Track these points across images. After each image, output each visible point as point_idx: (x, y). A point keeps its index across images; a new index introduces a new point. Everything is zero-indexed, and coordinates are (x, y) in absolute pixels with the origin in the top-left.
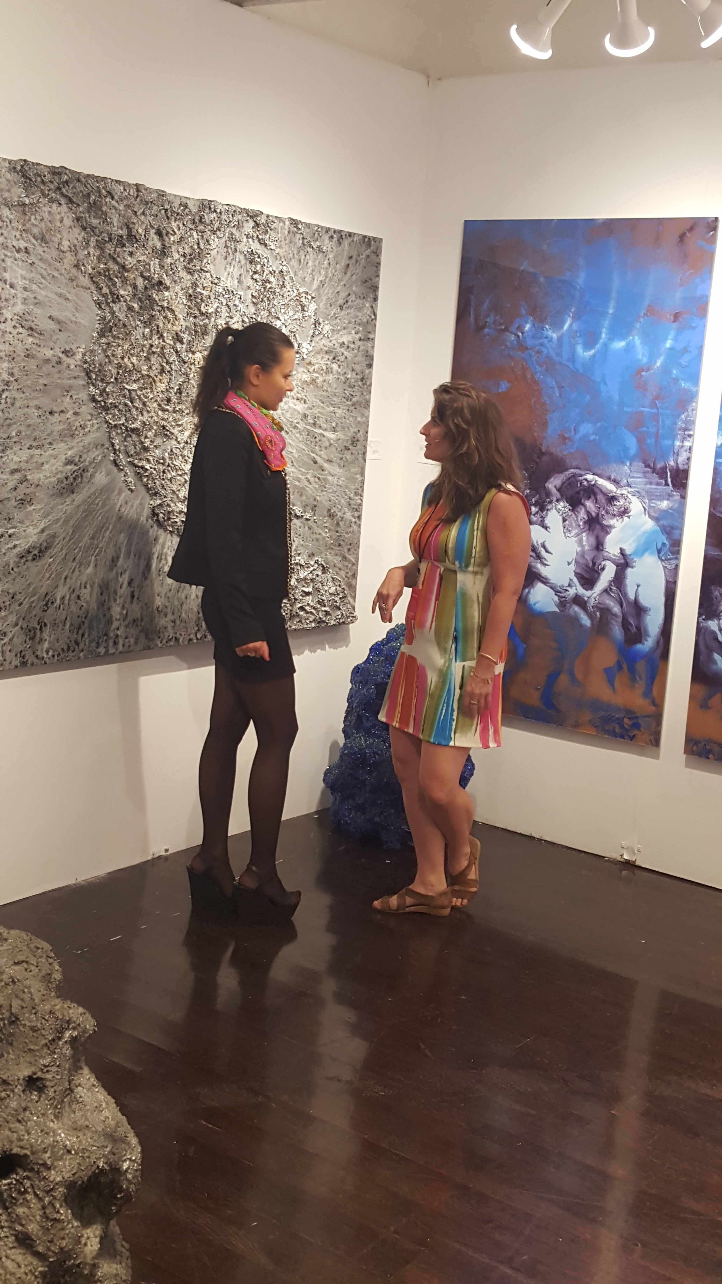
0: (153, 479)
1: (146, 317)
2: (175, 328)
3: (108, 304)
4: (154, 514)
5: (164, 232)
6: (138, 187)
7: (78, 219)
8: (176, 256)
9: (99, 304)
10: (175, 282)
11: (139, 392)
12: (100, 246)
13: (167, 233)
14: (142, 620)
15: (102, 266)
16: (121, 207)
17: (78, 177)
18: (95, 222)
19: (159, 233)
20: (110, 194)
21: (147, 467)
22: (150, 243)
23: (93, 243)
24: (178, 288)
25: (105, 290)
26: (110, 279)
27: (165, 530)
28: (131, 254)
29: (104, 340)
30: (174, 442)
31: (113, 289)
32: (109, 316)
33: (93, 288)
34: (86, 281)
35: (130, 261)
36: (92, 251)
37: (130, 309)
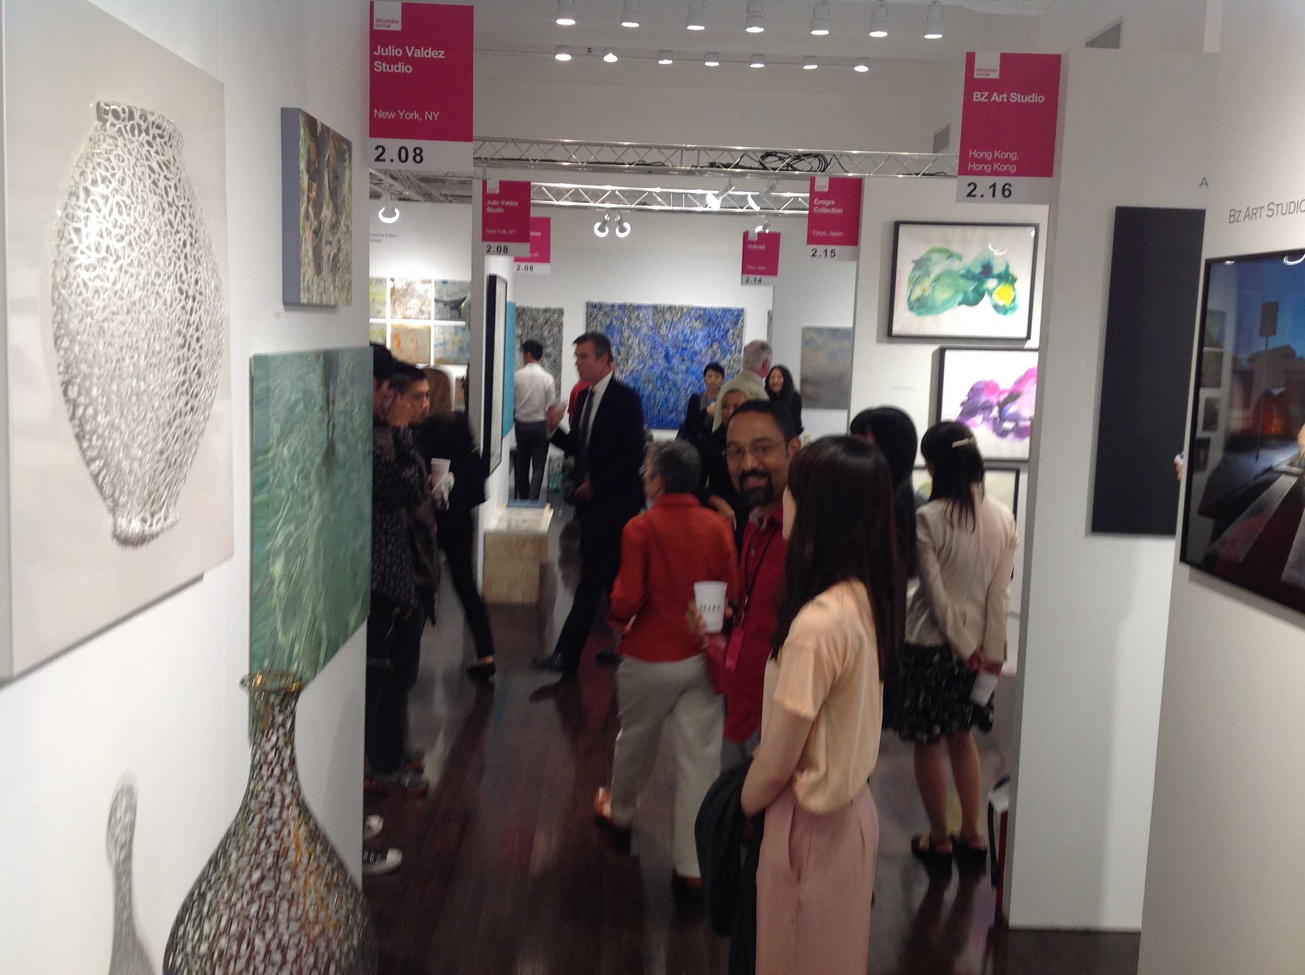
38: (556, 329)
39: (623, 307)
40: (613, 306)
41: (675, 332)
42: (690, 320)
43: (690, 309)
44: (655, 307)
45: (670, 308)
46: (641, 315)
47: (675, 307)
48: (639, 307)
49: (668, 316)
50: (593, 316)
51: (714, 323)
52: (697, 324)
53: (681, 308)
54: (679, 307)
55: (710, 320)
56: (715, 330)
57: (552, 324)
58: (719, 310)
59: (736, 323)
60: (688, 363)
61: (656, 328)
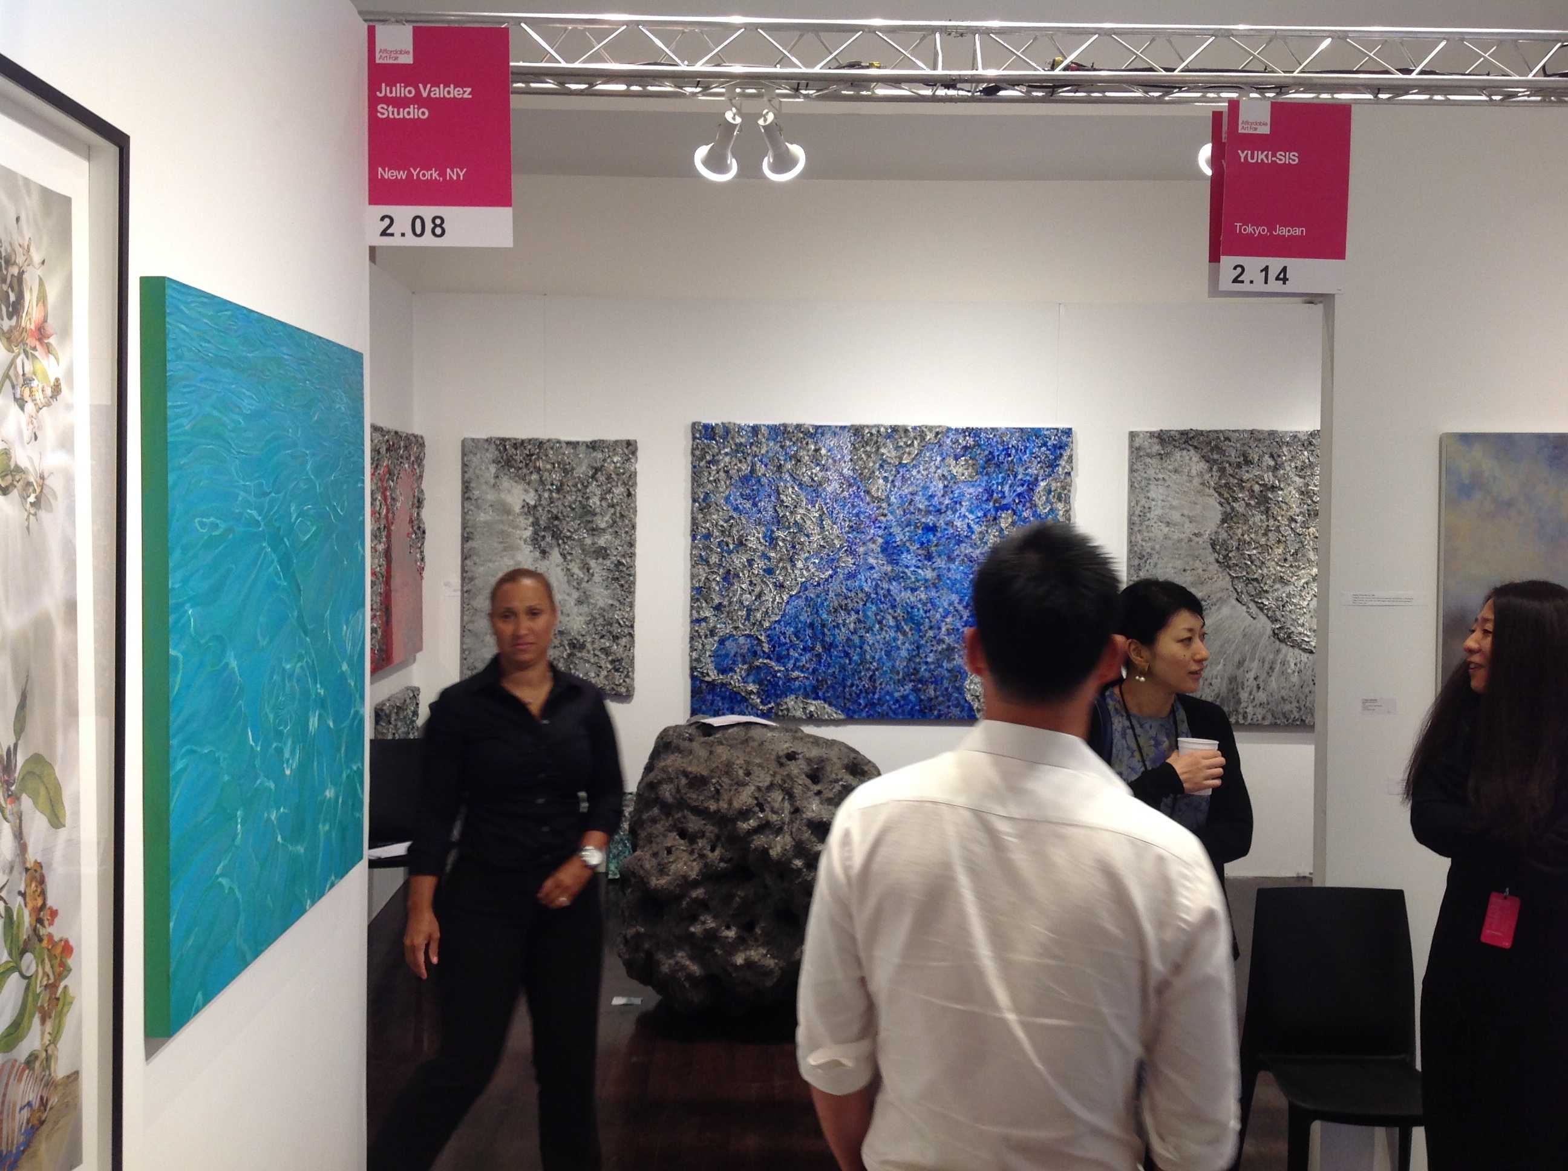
0: (1274, 611)
1: (1262, 508)
2: (1289, 513)
3: (1229, 504)
4: (1275, 634)
5: (1275, 455)
6: (1252, 432)
7: (1203, 457)
8: (1288, 468)
9: (1221, 504)
10: (1289, 485)
11: (1258, 555)
12: (1222, 470)
13: (1279, 456)
14: (1268, 704)
15: (1223, 481)
16: (1238, 445)
17: (1201, 433)
18: (1216, 456)
19: (1272, 456)
20: (1228, 439)
21: (1267, 603)
22: (1265, 464)
23: (1215, 468)
24: (1291, 488)
25: (1226, 495)
26: (1230, 488)
27: (1287, 645)
28: (1248, 472)
29: (1226, 525)
30: (1292, 586)
31: (1234, 495)
32: (1229, 510)
33: (1216, 495)
34: (1212, 491)
35: (1246, 476)
36: (1214, 474)
37: (1248, 505)
38: (619, 490)
39: (779, 432)
40: (755, 430)
41: (906, 490)
42: (943, 459)
43: (941, 433)
44: (857, 430)
45: (895, 431)
46: (823, 451)
47: (906, 431)
48: (818, 432)
49: (888, 451)
50: (708, 458)
51: (998, 465)
52: (960, 469)
53: (921, 432)
54: (914, 428)
55: (989, 460)
56: (1002, 484)
57: (609, 478)
58: (1012, 431)
59: (1052, 465)
60: (940, 562)
61: (859, 480)
